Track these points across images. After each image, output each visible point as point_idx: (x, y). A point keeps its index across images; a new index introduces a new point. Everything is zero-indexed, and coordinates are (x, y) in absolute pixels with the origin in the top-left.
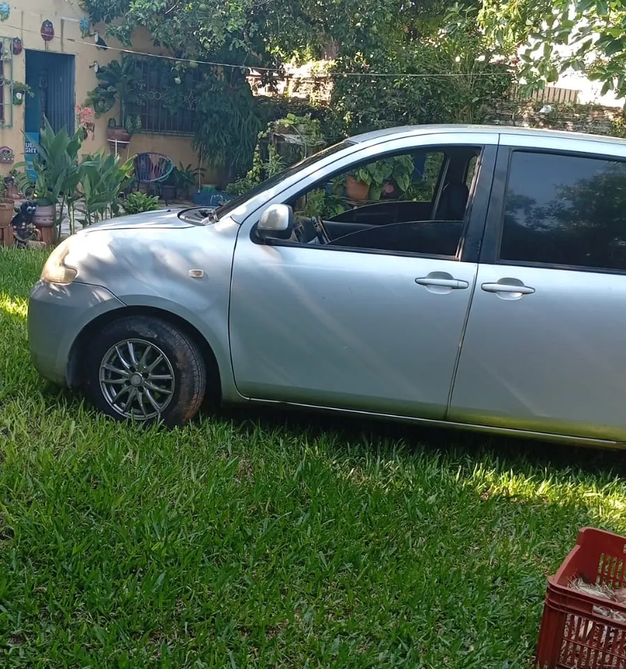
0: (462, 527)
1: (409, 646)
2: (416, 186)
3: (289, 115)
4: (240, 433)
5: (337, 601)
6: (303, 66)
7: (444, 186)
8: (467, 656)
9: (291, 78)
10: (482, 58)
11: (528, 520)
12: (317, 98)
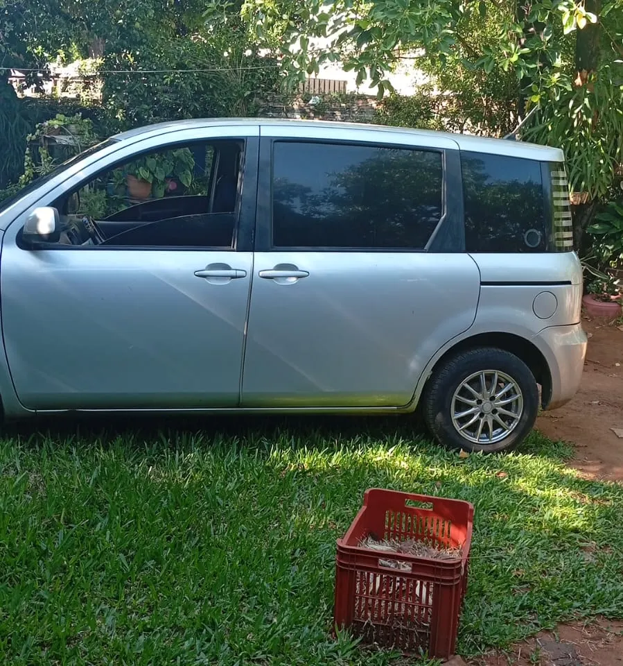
0: (262, 507)
1: (214, 630)
2: (199, 181)
3: (58, 116)
4: (29, 448)
5: (140, 600)
6: (69, 65)
7: (218, 178)
8: (270, 628)
9: (59, 78)
10: (248, 53)
11: (324, 491)
12: (88, 97)
